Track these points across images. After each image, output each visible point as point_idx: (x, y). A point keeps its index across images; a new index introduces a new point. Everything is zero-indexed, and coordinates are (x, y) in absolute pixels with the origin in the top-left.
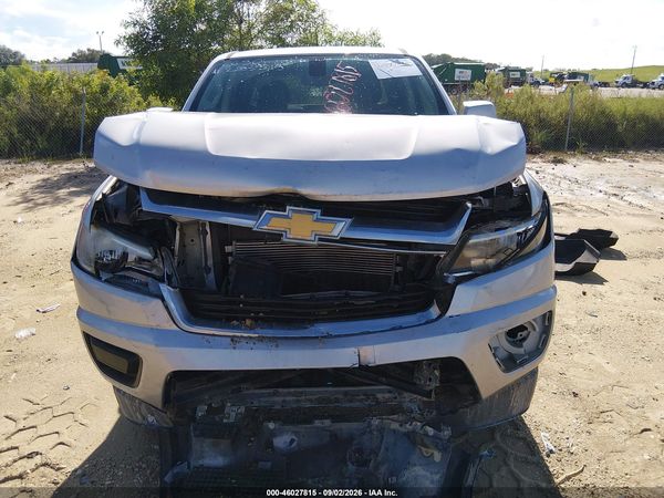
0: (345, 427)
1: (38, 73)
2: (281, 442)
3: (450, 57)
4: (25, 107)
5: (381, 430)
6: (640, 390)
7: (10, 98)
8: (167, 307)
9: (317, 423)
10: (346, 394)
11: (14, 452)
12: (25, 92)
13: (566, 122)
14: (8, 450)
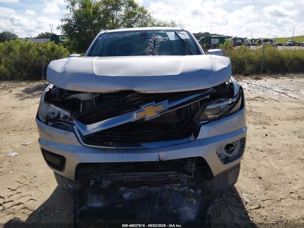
0: (155, 189)
1: (23, 43)
2: (126, 196)
3: (209, 33)
4: (18, 58)
5: (170, 190)
6: (289, 176)
7: (11, 54)
8: (76, 136)
9: (142, 188)
10: (155, 175)
11: (12, 203)
12: (18, 52)
13: (261, 61)
14: (9, 202)
